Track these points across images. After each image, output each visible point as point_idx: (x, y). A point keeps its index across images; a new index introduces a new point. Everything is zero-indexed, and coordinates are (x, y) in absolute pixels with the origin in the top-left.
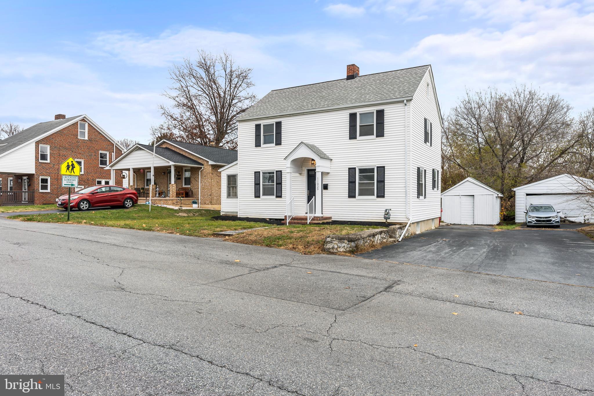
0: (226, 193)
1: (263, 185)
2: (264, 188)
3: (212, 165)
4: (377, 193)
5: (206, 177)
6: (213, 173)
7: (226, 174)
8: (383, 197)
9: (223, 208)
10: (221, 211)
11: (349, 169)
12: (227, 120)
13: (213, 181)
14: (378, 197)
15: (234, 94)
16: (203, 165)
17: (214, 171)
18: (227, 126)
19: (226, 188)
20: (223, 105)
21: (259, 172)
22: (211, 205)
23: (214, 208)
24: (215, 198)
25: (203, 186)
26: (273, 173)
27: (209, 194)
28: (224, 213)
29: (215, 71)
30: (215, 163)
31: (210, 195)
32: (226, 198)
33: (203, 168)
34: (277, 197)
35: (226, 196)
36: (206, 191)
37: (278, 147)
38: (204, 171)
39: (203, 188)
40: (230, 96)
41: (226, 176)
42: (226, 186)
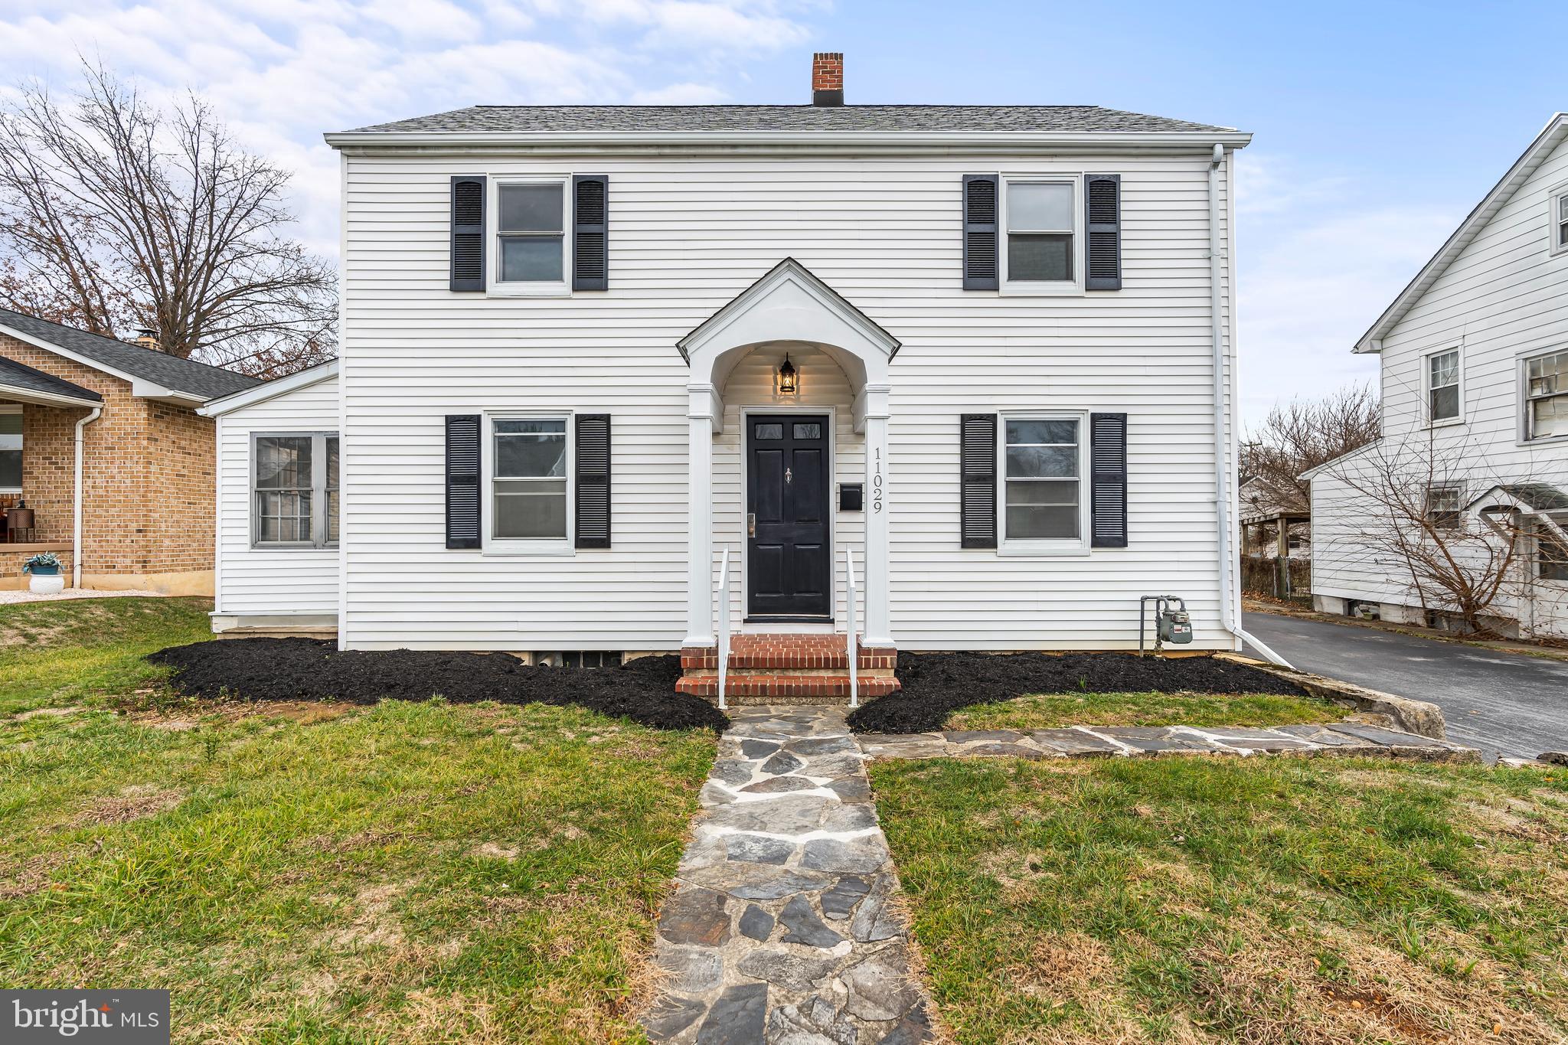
0: (247, 523)
1: (496, 483)
2: (499, 501)
3: (151, 403)
4: (1093, 526)
5: (118, 453)
6: (158, 436)
7: (247, 431)
8: (1122, 542)
9: (226, 599)
10: (218, 611)
11: (965, 419)
12: (200, 302)
13: (153, 468)
14: (1097, 542)
15: (225, 235)
16: (98, 398)
17: (162, 426)
18: (196, 323)
19: (247, 498)
20: (186, 254)
21: (476, 420)
22: (146, 572)
23: (160, 589)
24: (167, 542)
25: (101, 492)
26: (560, 425)
27: (134, 526)
28: (232, 625)
29: (153, 153)
30: (170, 393)
31: (139, 531)
32: (247, 548)
33: (96, 413)
34: (581, 543)
35: (247, 540)
36: (113, 511)
37: (589, 300)
38: (107, 424)
39: (96, 501)
40: (211, 237)
41: (247, 439)
42: (247, 490)
